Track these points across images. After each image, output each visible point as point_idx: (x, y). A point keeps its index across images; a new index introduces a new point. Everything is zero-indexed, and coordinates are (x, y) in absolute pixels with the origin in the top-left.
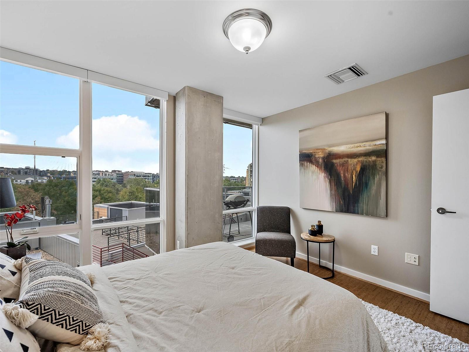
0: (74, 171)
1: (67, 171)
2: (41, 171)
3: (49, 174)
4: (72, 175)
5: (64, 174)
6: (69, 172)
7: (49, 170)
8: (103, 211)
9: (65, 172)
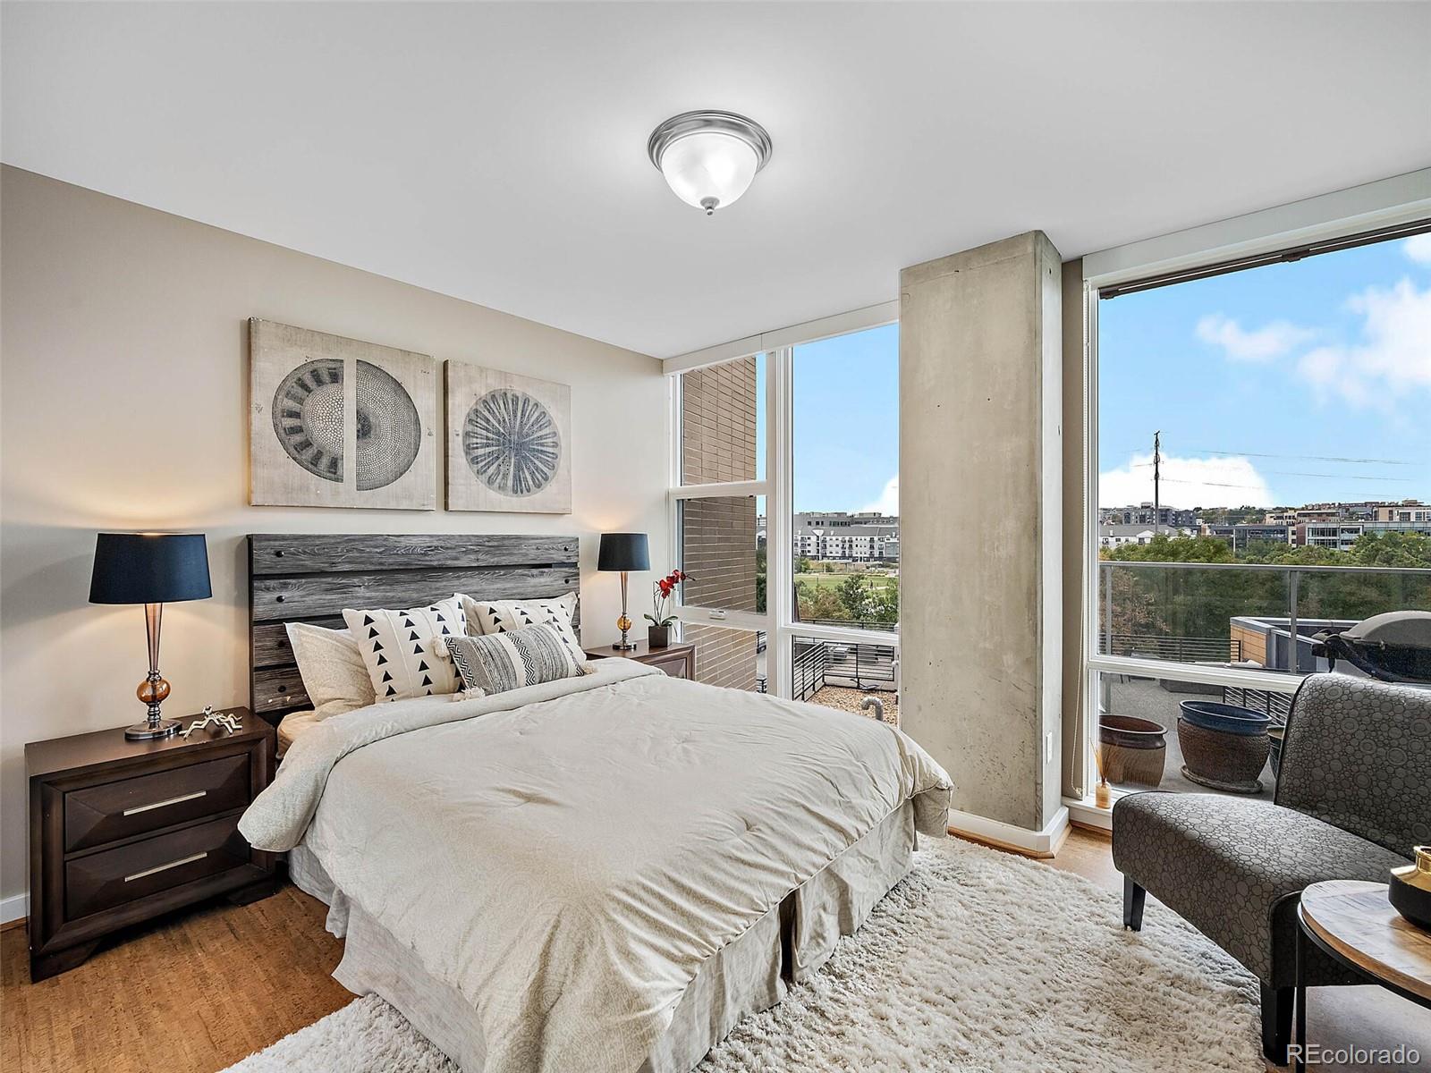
0: (1278, 508)
1: (1257, 509)
2: (1178, 514)
3: (1199, 522)
4: (1270, 521)
5: (1243, 519)
6: (1262, 512)
7: (1200, 509)
8: (1254, 641)
9: (1245, 512)
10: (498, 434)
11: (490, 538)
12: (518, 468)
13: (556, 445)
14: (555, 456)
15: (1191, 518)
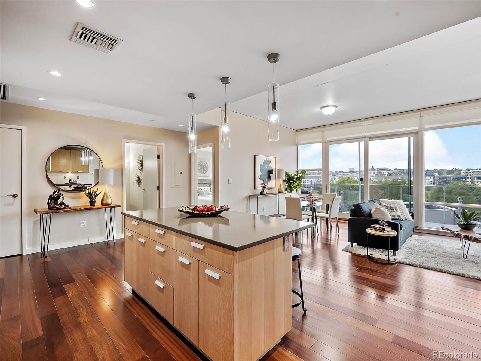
10: (201, 166)
11: (200, 179)
12: (203, 170)
13: (208, 167)
14: (208, 169)
15: (432, 173)
